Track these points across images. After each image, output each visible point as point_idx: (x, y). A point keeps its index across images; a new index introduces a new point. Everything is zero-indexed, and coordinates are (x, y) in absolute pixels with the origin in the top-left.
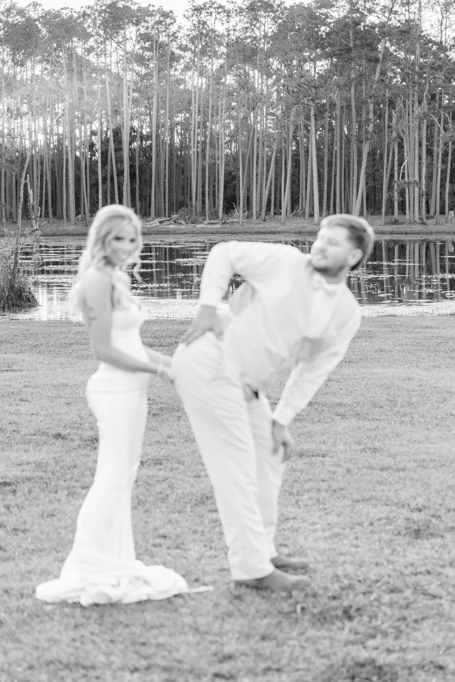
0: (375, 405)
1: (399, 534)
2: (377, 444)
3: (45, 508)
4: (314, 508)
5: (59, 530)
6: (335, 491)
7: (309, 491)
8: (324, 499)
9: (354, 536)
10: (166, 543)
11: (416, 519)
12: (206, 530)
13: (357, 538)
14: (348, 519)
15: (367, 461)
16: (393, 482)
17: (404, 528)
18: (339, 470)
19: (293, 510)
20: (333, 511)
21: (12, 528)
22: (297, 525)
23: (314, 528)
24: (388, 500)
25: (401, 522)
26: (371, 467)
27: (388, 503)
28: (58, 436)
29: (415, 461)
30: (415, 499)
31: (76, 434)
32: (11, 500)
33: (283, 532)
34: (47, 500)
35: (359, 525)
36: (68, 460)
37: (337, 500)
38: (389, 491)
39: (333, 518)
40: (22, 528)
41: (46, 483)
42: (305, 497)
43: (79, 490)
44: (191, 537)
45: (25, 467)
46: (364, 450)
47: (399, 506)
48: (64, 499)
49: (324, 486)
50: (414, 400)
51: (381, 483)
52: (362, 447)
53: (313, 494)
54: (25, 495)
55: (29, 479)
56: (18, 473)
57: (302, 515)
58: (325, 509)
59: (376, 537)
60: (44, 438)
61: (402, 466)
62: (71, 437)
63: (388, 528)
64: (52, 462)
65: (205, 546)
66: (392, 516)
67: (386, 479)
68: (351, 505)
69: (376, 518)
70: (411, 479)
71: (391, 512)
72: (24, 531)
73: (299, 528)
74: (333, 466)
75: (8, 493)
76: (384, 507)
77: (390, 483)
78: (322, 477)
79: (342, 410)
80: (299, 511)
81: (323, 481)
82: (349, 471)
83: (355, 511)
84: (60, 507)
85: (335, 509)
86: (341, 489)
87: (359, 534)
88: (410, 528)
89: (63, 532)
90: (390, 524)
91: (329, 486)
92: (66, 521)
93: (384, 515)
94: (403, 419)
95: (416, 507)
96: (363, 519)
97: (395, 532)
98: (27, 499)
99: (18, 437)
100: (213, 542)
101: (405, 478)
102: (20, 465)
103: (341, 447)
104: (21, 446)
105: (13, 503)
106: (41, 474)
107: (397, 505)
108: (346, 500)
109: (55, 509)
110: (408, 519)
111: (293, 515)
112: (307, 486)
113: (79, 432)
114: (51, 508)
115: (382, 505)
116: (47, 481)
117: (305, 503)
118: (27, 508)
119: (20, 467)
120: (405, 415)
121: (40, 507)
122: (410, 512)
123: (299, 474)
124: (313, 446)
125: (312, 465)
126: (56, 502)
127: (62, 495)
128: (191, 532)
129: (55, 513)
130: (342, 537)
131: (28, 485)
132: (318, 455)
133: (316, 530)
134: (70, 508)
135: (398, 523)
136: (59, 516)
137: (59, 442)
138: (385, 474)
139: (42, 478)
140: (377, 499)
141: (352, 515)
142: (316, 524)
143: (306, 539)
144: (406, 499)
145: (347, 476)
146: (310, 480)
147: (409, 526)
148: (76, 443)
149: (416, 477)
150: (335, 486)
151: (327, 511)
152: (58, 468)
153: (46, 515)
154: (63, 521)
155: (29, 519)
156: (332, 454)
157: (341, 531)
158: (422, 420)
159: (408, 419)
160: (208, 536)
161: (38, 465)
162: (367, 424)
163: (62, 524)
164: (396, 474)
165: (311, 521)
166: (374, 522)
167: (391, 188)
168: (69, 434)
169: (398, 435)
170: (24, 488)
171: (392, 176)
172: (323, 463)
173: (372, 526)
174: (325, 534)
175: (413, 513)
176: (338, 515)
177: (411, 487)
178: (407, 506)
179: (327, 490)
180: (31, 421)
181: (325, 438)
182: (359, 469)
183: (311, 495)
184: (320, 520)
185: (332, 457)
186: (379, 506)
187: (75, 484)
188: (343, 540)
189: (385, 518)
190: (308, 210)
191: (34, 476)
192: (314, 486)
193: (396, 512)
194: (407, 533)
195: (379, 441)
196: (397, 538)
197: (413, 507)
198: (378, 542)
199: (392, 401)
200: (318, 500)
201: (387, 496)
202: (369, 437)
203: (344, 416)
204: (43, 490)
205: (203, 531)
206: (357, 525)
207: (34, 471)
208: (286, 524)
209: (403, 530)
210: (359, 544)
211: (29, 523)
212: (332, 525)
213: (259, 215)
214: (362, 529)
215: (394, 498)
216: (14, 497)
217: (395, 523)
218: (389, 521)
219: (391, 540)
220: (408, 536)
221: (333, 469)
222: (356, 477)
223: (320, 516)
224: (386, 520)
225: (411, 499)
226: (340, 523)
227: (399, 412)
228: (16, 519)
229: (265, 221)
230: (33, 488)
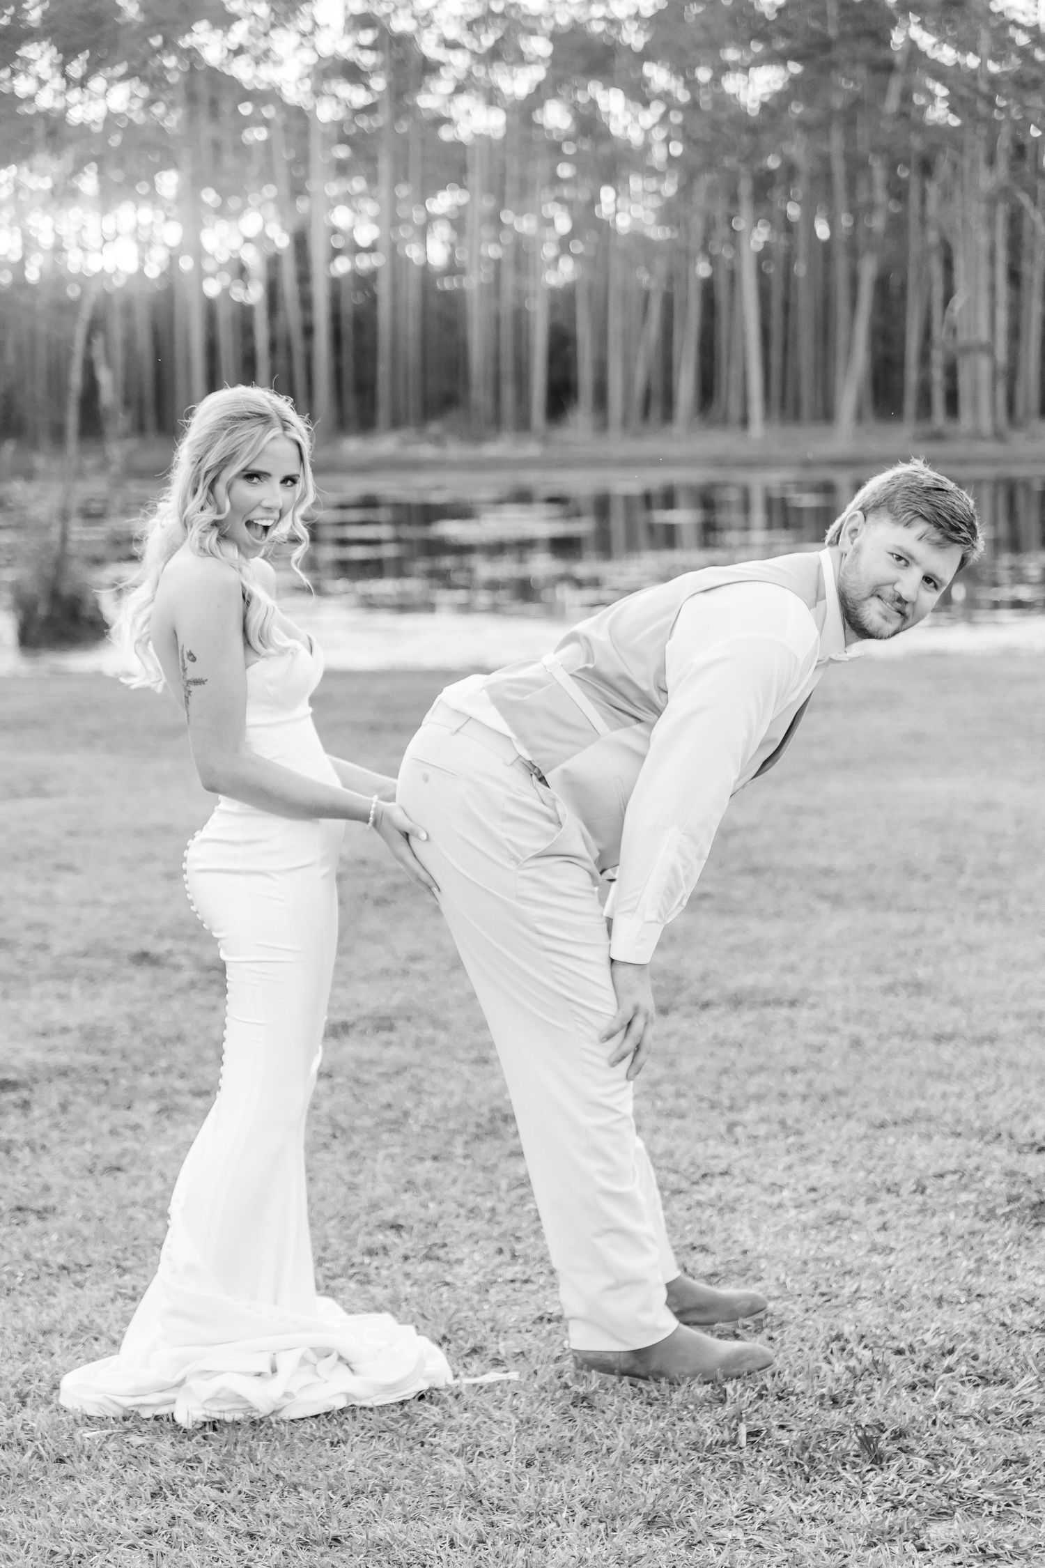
0: (910, 871)
1: (991, 1214)
2: (922, 973)
3: (98, 1150)
4: (772, 1144)
5: (131, 1211)
6: (824, 1099)
7: (759, 1098)
8: (798, 1120)
9: (877, 1221)
10: (402, 1244)
11: (1031, 1174)
12: (502, 1208)
13: (884, 1227)
14: (862, 1174)
15: (899, 1017)
16: (968, 1073)
17: (1002, 1200)
18: (833, 1040)
19: (722, 1150)
20: (821, 1152)
21: (15, 1203)
22: (734, 1192)
23: (775, 1200)
24: (958, 1121)
25: (994, 1183)
26: (909, 1033)
27: (959, 1129)
28: (143, 958)
29: (1019, 1016)
30: (1026, 1118)
31: (187, 953)
32: (16, 1129)
33: (697, 1212)
34: (105, 1127)
35: (889, 1190)
36: (163, 1020)
37: (829, 1123)
38: (960, 1096)
39: (821, 1172)
40: (39, 1204)
41: (106, 1083)
42: (750, 1115)
43: (185, 1100)
44: (464, 1226)
45: (57, 1040)
46: (890, 989)
47: (988, 1138)
48: (147, 1124)
49: (796, 1084)
50: (1005, 858)
51: (938, 1075)
52: (887, 979)
53: (772, 1108)
54: (52, 1114)
55: (64, 1073)
56: (39, 1057)
57: (745, 1163)
58: (803, 1147)
59: (935, 1224)
60: (107, 964)
61: (986, 1028)
62: (172, 960)
63: (963, 1197)
64: (124, 1027)
65: (500, 1251)
66: (971, 1164)
67: (950, 1066)
68: (865, 1137)
69: (931, 1172)
70: (1012, 1065)
71: (969, 1156)
72: (41, 1214)
73: (738, 1199)
74: (817, 1029)
75: (10, 1108)
76: (950, 1141)
77: (961, 1076)
78: (790, 1060)
79: (832, 886)
80: (736, 1153)
81: (794, 1071)
82: (856, 1043)
83: (878, 1151)
84: (137, 1146)
85: (827, 1147)
86: (840, 1093)
87: (891, 1216)
88: (1017, 1198)
89: (141, 1216)
90: (965, 1188)
91: (810, 1084)
92: (149, 1186)
93: (951, 1164)
94: (983, 907)
95: (1031, 1140)
96: (898, 1173)
97: (983, 1210)
98: (56, 1126)
99: (44, 962)
100: (518, 1239)
101: (998, 1061)
102: (44, 1035)
103: (834, 982)
104: (50, 986)
105: (19, 1137)
106: (94, 1058)
107: (982, 1133)
108: (852, 1124)
109: (124, 1153)
110: (1011, 1174)
111: (722, 1166)
112: (753, 1085)
113: (196, 948)
114: (112, 1149)
115: (945, 1136)
116: (109, 1076)
117: (752, 1130)
118: (57, 1150)
119: (44, 1042)
120: (986, 897)
121: (88, 1146)
122: (1015, 1155)
123: (732, 1053)
124: (766, 979)
125: (764, 1027)
126: (129, 1133)
127: (144, 1113)
128: (463, 1212)
129: (124, 1162)
130: (848, 1224)
131: (62, 1086)
132: (778, 1003)
133: (780, 1206)
134: (163, 1149)
135: (988, 1183)
136: (134, 1172)
137: (143, 975)
138: (946, 1052)
139: (95, 1069)
140: (929, 1120)
141: (870, 1164)
142: (781, 1187)
143: (755, 1229)
144: (1005, 1119)
145: (854, 1057)
146: (761, 1068)
147: (1015, 1192)
148: (188, 974)
149: (1024, 1058)
150: (824, 1083)
151: (806, 1153)
152: (137, 1042)
153: (100, 1167)
154: (142, 1184)
155: (57, 1180)
156: (811, 1000)
157: (844, 1209)
158: (1028, 909)
159: (993, 907)
160: (508, 1223)
161: (91, 1036)
162: (897, 922)
163: (138, 1193)
164: (974, 1051)
165: (766, 1181)
166: (927, 1183)
167: (925, 358)
168: (170, 953)
169: (971, 949)
170: (50, 1095)
171: (927, 334)
172: (791, 1023)
173: (923, 1192)
174: (803, 1217)
175: (1022, 1157)
176: (835, 1163)
177: (1012, 1086)
178: (1005, 1136)
179: (805, 1098)
180: (77, 921)
181: (793, 957)
182: (881, 1038)
183: (765, 1109)
184: (790, 1177)
185: (813, 1006)
186: (936, 1138)
187: (179, 1084)
188: (849, 1232)
189: (954, 1172)
190: (735, 410)
191: (75, 1065)
192: (772, 1084)
193: (980, 1154)
194: (1011, 1211)
195: (926, 964)
196: (988, 1225)
197: (1022, 1141)
198: (940, 1239)
199: (953, 862)
200: (782, 1123)
201: (955, 1111)
202: (901, 955)
203: (837, 901)
204: (97, 1101)
205: (493, 1210)
206: (884, 1192)
207: (77, 1050)
208: (704, 1187)
209: (1000, 1205)
210: (892, 1244)
211: (56, 1191)
212: (821, 1192)
213: (625, 422)
214: (897, 1201)
215: (973, 1117)
216: (23, 1121)
217: (979, 1186)
218: (964, 1181)
219: (973, 1233)
220: (1014, 1220)
221: (816, 1039)
222: (875, 1059)
223: (789, 1167)
224: (956, 1177)
225: (1017, 1119)
226: (841, 1186)
227: (970, 890)
228: (25, 1179)
229: (637, 435)
230: (71, 1098)
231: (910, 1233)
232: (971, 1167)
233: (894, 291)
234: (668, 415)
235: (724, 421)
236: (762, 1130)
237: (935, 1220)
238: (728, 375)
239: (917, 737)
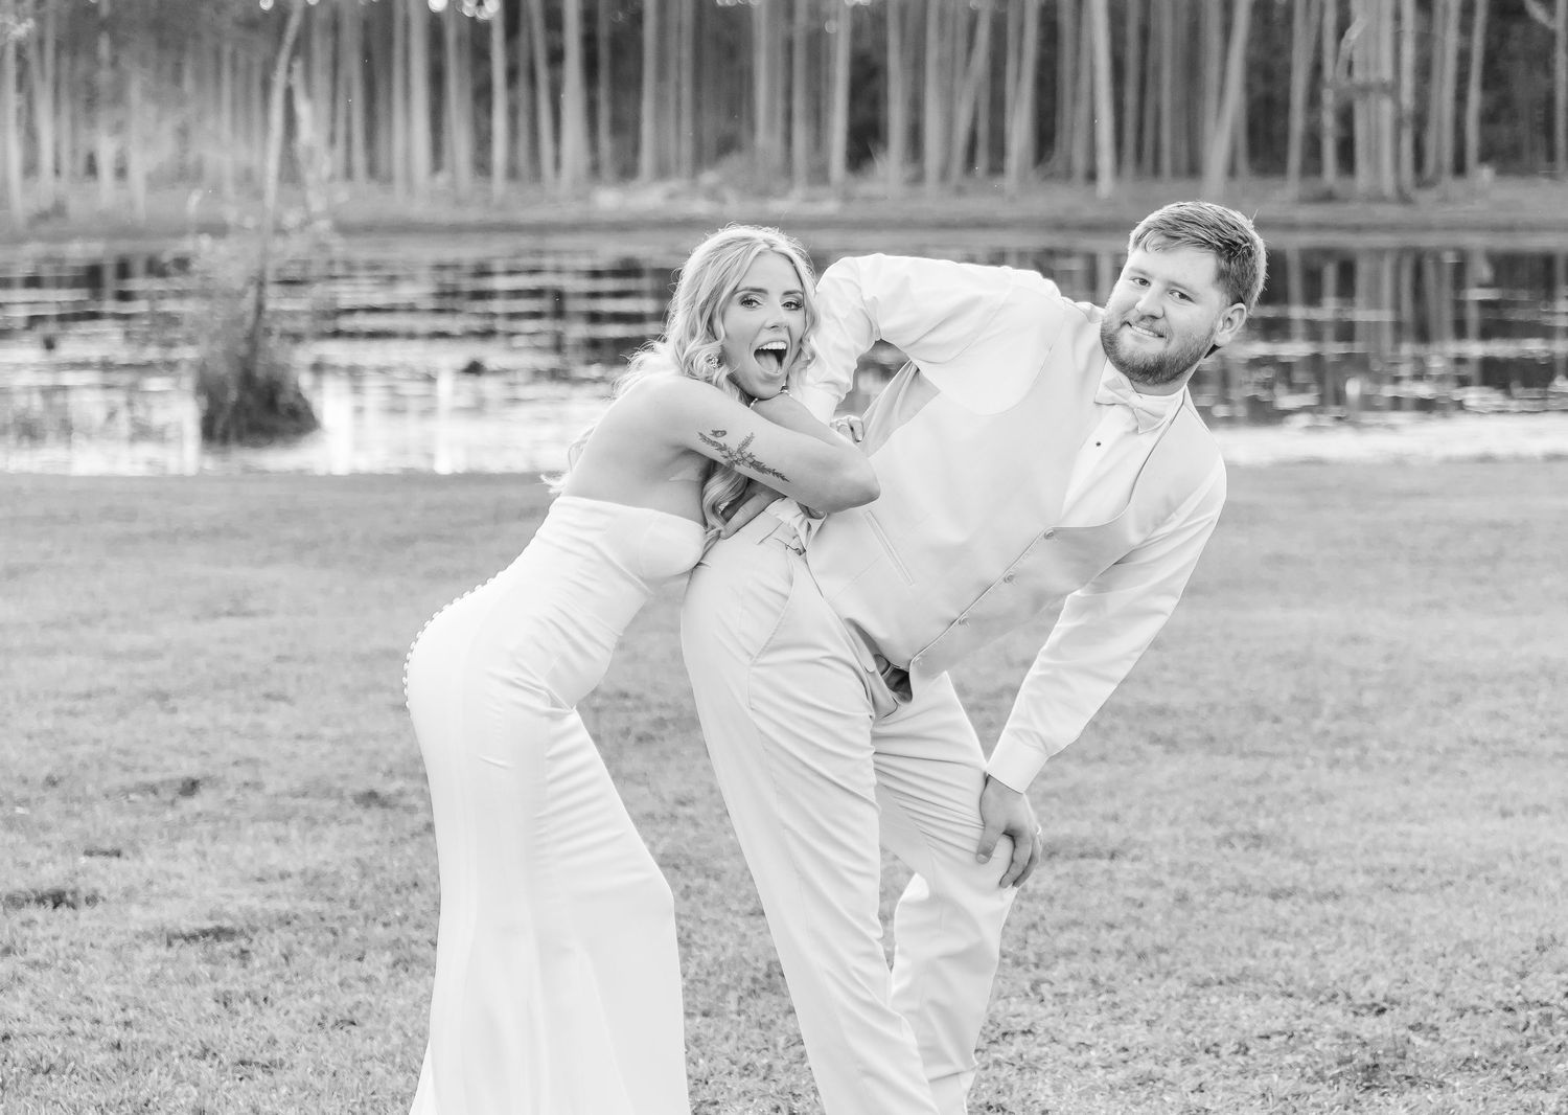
0: (1258, 712)
1: (1320, 1076)
2: (1263, 824)
3: (328, 1003)
4: (1081, 1002)
5: (367, 1065)
6: (1141, 956)
7: (1069, 954)
8: (1111, 978)
9: (1193, 1082)
11: (1367, 1036)
12: (779, 1065)
14: (1179, 1033)
15: (1234, 870)
16: (1305, 931)
18: (1157, 895)
19: (1024, 1008)
20: (1134, 1011)
21: (238, 1057)
22: (1036, 1051)
23: (1081, 1060)
25: (1325, 1045)
26: (1244, 889)
27: (1291, 989)
28: (370, 798)
29: (1369, 872)
30: (1366, 978)
32: (235, 980)
33: (995, 1071)
34: (336, 979)
35: (1207, 1051)
36: (396, 867)
39: (1135, 1033)
40: (265, 1058)
41: (335, 933)
42: (1059, 971)
45: (276, 887)
46: (1226, 840)
48: (382, 975)
49: (1111, 940)
50: (1369, 699)
51: (1270, 933)
52: (1221, 830)
53: (1083, 965)
54: (273, 966)
55: (286, 921)
56: (256, 903)
57: (1050, 1022)
59: (1255, 1086)
60: (330, 805)
61: (1331, 884)
62: (405, 801)
63: (1289, 1059)
64: (353, 873)
66: (1300, 1025)
67: (1287, 923)
70: (1355, 922)
72: (266, 1068)
73: (1039, 1059)
74: (1139, 883)
75: (228, 959)
77: (1297, 935)
78: (1107, 915)
79: (1165, 728)
80: (1040, 1010)
81: (1111, 926)
82: (1182, 899)
83: (1198, 1011)
84: (373, 1000)
85: (1142, 1006)
86: (1161, 950)
87: (1207, 1076)
88: (1349, 1060)
89: (379, 1070)
90: (1293, 1050)
91: (1127, 941)
92: (387, 1039)
93: (1279, 1025)
94: (1339, 752)
95: (1369, 1002)
96: (1219, 1033)
97: (1309, 1072)
98: (280, 977)
99: (257, 800)
101: (1340, 919)
102: (260, 880)
103: (1161, 832)
104: (265, 827)
105: (238, 989)
106: (318, 906)
107: (1315, 994)
108: (1171, 982)
109: (358, 1005)
110: (1344, 1036)
111: (1025, 1024)
112: (1063, 941)
114: (346, 1001)
116: (337, 925)
117: (1059, 988)
119: (260, 887)
120: (1344, 741)
121: (317, 999)
123: (1041, 908)
124: (1085, 829)
125: (1079, 880)
126: (361, 986)
127: (378, 964)
129: (358, 1015)
130: (1160, 1085)
131: (284, 935)
132: (1098, 855)
133: (1087, 1066)
134: (401, 1002)
135: (1318, 1045)
136: (369, 1026)
137: (373, 816)
138: (1283, 909)
139: (321, 917)
141: (1188, 1024)
142: (1089, 1047)
145: (1179, 913)
146: (1075, 923)
147: (1346, 1054)
149: (1370, 915)
150: (1143, 940)
151: (1118, 1012)
152: (368, 888)
153: (331, 1021)
155: (283, 1033)
156: (1136, 851)
157: (1157, 1070)
158: (1391, 756)
159: (1351, 752)
161: (314, 880)
162: (1238, 767)
163: (376, 1046)
164: (1315, 907)
165: (1073, 1040)
166: (1250, 1044)
167: (1314, 100)
168: (401, 793)
169: (1321, 798)
170: (271, 945)
171: (1317, 69)
172: (1110, 875)
173: (1245, 1054)
174: (1111, 1077)
175: (1359, 1018)
176: (1149, 1023)
177: (1354, 944)
178: (1342, 1000)
179: (1120, 954)
180: (293, 756)
181: (1116, 804)
182: (1210, 893)
183: (1075, 966)
184: (1098, 1037)
185: (1135, 859)
186: (1264, 998)
187: (416, 934)
188: (1162, 1092)
189: (1280, 1033)
190: (1080, 162)
191: (299, 912)
192: (1084, 938)
193: (1312, 1016)
194: (1341, 1073)
195: (1269, 814)
196: (1315, 1087)
197: (1359, 1002)
198: (1260, 1102)
199: (1307, 702)
200: (1094, 982)
201: (1288, 969)
202: (1240, 804)
203: (1171, 744)
204: (325, 951)
205: (770, 1067)
206: (1202, 1052)
207: (301, 897)
208: (1003, 1047)
209: (1329, 1067)
210: (1207, 1106)
211: (282, 1044)
212: (1133, 1053)
213: (944, 174)
214: (1216, 1062)
215: (1307, 976)
216: (242, 971)
217: (1309, 1048)
218: (1292, 1042)
219: (1297, 1096)
220: (1343, 1082)
221: (1137, 893)
222: (1202, 915)
223: (1099, 1027)
224: (1285, 1037)
225: (1356, 979)
226: (1156, 1047)
227: (1326, 733)
228: (247, 1031)
229: (960, 191)
230: (295, 947)
231: (1228, 1095)
232: (1301, 1028)
233: (1277, 15)
234: (997, 168)
235: (1068, 174)
236: (1071, 987)
237: (1257, 1082)
238: (1072, 118)
239: (1279, 559)
